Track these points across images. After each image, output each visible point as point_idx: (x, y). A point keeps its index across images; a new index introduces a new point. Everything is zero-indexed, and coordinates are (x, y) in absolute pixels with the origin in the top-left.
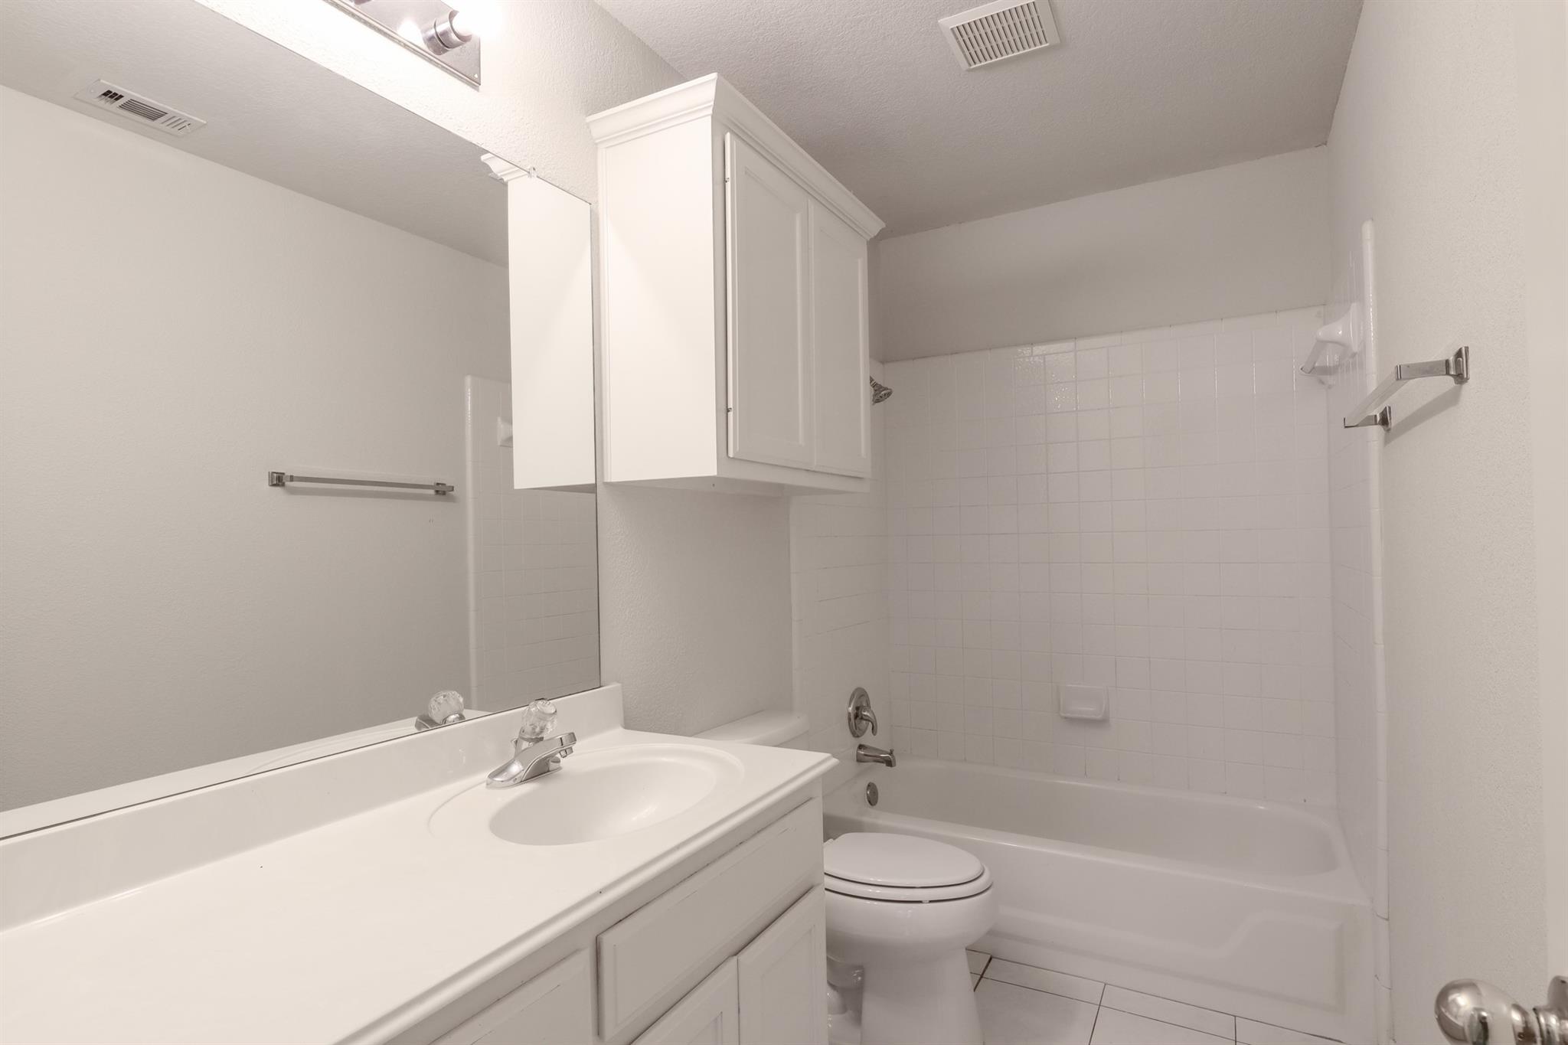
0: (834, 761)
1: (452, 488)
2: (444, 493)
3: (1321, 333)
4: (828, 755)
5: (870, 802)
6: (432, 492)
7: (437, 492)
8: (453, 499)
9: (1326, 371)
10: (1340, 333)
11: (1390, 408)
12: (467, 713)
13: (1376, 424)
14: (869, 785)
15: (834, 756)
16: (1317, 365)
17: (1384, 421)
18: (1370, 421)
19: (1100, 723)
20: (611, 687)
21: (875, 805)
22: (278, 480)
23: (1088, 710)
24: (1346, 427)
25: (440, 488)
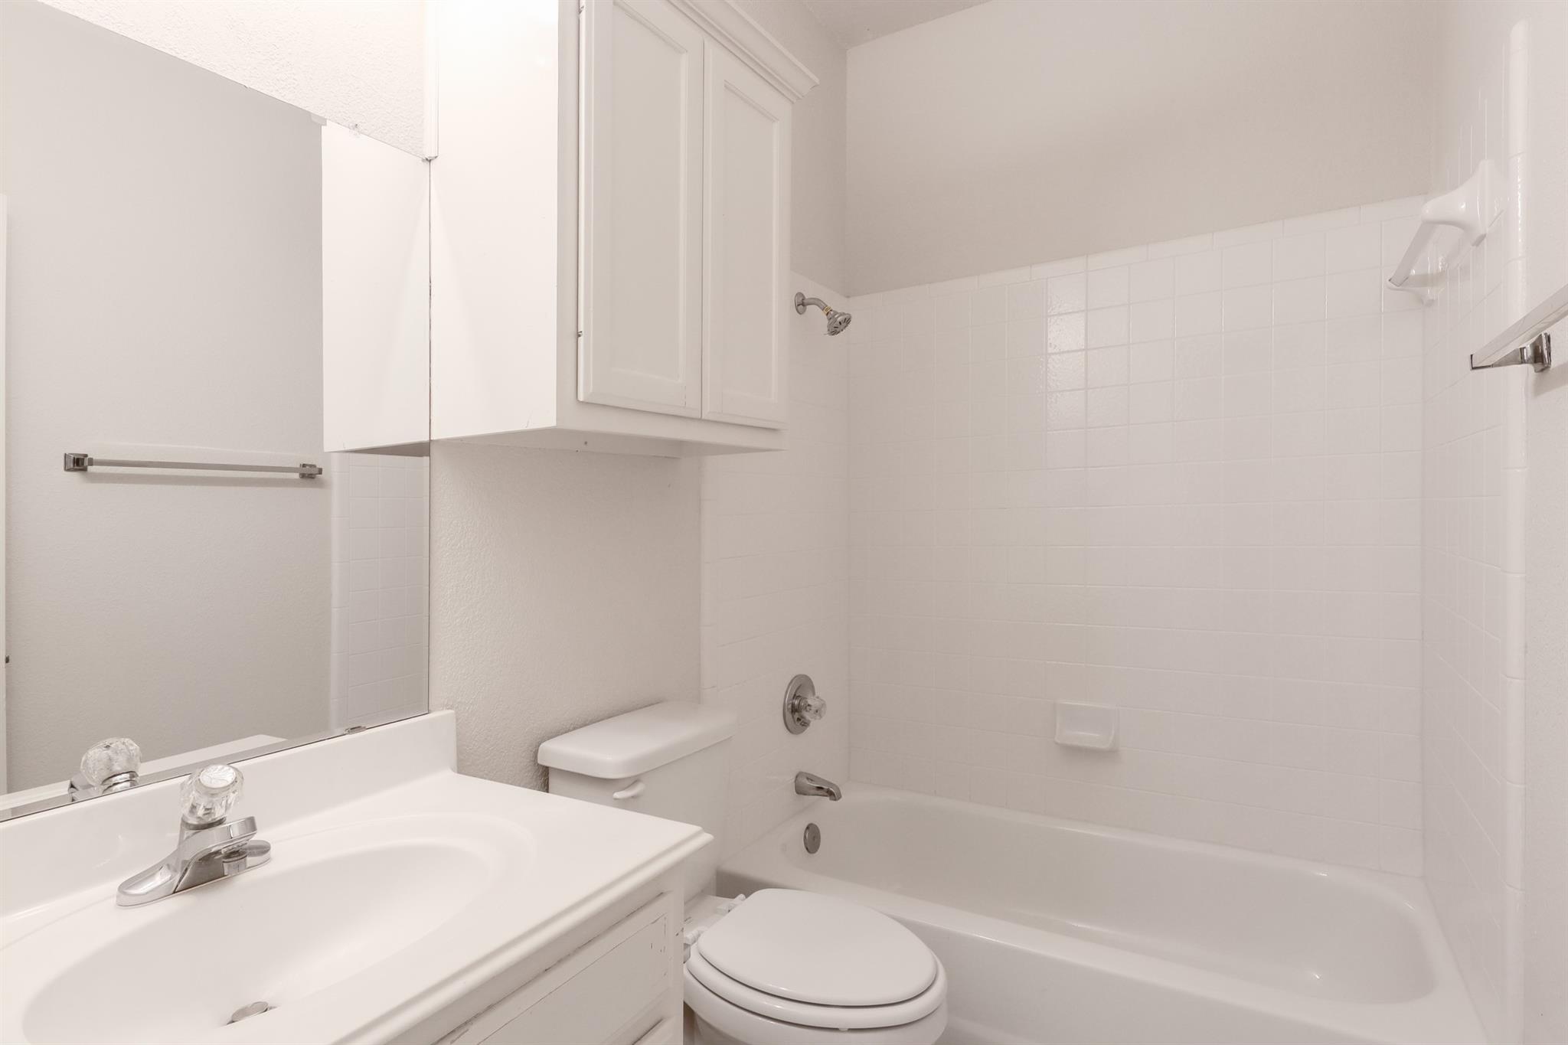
0: (706, 837)
1: (320, 471)
2: (311, 476)
3: (1431, 208)
4: (696, 828)
5: (807, 849)
6: (296, 476)
7: (303, 476)
8: (322, 485)
9: (1425, 280)
10: (1463, 206)
11: (1549, 339)
12: (144, 770)
13: (1523, 361)
14: (808, 828)
15: (706, 830)
16: (1413, 272)
17: (1539, 357)
18: (1518, 358)
19: (1107, 755)
20: (440, 715)
21: (814, 852)
22: (78, 463)
23: (1088, 737)
24: (1473, 368)
25: (307, 470)
